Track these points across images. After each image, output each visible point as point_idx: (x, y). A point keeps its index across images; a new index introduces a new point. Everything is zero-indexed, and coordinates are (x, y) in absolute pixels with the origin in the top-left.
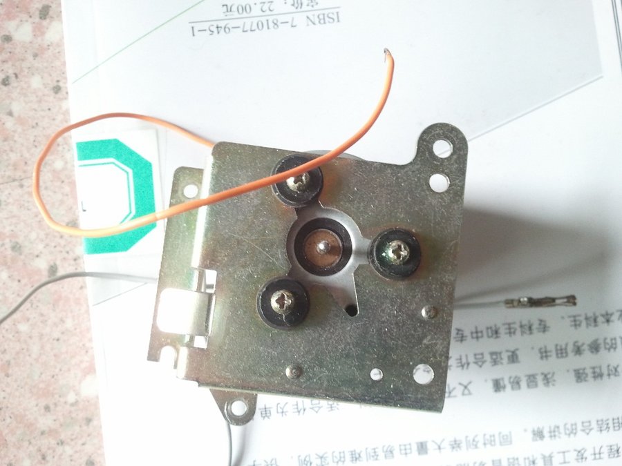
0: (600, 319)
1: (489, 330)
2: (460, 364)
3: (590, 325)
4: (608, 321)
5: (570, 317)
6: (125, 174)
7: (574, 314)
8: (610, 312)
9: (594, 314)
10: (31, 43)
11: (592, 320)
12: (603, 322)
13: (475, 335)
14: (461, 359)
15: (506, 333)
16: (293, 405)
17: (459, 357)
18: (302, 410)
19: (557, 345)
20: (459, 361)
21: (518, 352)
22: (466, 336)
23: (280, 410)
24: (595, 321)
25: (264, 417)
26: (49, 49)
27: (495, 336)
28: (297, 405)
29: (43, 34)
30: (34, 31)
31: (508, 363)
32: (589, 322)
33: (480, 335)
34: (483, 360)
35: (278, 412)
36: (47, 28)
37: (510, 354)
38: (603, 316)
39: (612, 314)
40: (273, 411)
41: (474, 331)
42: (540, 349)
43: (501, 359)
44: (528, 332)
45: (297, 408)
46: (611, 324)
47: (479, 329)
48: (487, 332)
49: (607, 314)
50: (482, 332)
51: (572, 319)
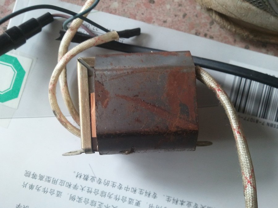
0: (179, 202)
1: (133, 189)
2: (115, 198)
3: (174, 203)
4: (182, 204)
5: (167, 196)
6: (14, 73)
7: (169, 196)
8: (184, 201)
9: (177, 199)
10: (2, 7)
11: (176, 201)
12: (180, 204)
13: (126, 189)
14: (117, 196)
15: (139, 193)
16: (43, 189)
17: (116, 195)
18: (46, 192)
19: (157, 206)
20: (116, 197)
21: (140, 202)
22: (122, 188)
23: (37, 188)
24: (177, 202)
25: (30, 189)
26: (8, 12)
27: (134, 192)
28: (45, 189)
29: (8, 5)
30: (5, 2)
31: (135, 205)
32: (174, 202)
33: (128, 189)
34: (126, 200)
35: (36, 189)
36: (11, 3)
37: (137, 202)
38: (181, 201)
39: (184, 202)
40: (35, 188)
41: (126, 187)
42: (150, 205)
43: (133, 202)
44: (148, 196)
45: (44, 190)
46: (183, 206)
47: (129, 187)
48: (131, 190)
49: (183, 201)
50: (129, 189)
51: (168, 198)
